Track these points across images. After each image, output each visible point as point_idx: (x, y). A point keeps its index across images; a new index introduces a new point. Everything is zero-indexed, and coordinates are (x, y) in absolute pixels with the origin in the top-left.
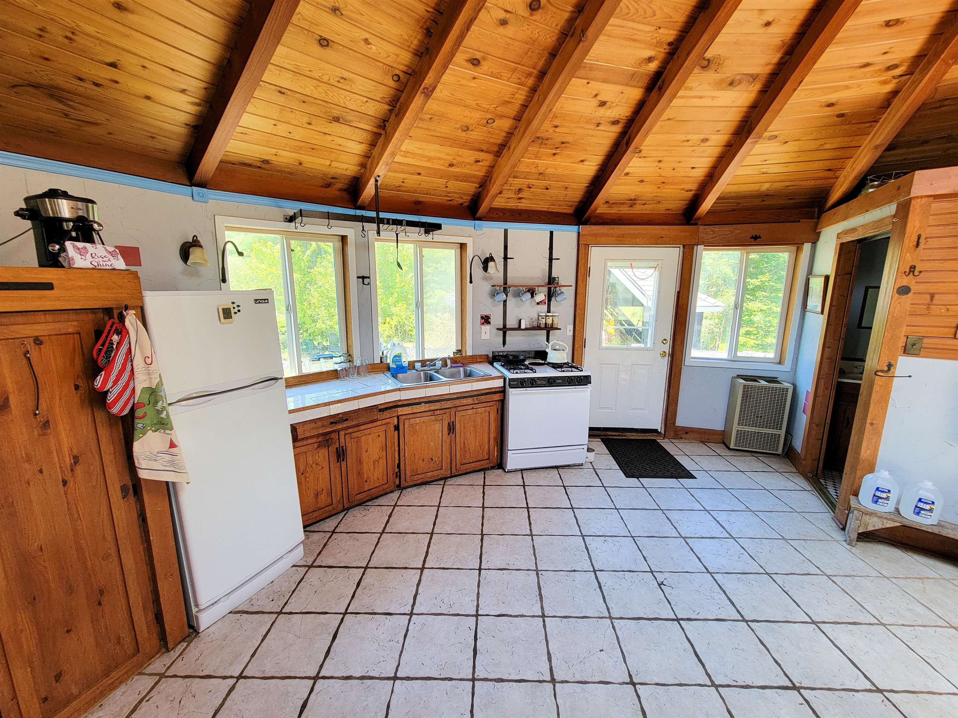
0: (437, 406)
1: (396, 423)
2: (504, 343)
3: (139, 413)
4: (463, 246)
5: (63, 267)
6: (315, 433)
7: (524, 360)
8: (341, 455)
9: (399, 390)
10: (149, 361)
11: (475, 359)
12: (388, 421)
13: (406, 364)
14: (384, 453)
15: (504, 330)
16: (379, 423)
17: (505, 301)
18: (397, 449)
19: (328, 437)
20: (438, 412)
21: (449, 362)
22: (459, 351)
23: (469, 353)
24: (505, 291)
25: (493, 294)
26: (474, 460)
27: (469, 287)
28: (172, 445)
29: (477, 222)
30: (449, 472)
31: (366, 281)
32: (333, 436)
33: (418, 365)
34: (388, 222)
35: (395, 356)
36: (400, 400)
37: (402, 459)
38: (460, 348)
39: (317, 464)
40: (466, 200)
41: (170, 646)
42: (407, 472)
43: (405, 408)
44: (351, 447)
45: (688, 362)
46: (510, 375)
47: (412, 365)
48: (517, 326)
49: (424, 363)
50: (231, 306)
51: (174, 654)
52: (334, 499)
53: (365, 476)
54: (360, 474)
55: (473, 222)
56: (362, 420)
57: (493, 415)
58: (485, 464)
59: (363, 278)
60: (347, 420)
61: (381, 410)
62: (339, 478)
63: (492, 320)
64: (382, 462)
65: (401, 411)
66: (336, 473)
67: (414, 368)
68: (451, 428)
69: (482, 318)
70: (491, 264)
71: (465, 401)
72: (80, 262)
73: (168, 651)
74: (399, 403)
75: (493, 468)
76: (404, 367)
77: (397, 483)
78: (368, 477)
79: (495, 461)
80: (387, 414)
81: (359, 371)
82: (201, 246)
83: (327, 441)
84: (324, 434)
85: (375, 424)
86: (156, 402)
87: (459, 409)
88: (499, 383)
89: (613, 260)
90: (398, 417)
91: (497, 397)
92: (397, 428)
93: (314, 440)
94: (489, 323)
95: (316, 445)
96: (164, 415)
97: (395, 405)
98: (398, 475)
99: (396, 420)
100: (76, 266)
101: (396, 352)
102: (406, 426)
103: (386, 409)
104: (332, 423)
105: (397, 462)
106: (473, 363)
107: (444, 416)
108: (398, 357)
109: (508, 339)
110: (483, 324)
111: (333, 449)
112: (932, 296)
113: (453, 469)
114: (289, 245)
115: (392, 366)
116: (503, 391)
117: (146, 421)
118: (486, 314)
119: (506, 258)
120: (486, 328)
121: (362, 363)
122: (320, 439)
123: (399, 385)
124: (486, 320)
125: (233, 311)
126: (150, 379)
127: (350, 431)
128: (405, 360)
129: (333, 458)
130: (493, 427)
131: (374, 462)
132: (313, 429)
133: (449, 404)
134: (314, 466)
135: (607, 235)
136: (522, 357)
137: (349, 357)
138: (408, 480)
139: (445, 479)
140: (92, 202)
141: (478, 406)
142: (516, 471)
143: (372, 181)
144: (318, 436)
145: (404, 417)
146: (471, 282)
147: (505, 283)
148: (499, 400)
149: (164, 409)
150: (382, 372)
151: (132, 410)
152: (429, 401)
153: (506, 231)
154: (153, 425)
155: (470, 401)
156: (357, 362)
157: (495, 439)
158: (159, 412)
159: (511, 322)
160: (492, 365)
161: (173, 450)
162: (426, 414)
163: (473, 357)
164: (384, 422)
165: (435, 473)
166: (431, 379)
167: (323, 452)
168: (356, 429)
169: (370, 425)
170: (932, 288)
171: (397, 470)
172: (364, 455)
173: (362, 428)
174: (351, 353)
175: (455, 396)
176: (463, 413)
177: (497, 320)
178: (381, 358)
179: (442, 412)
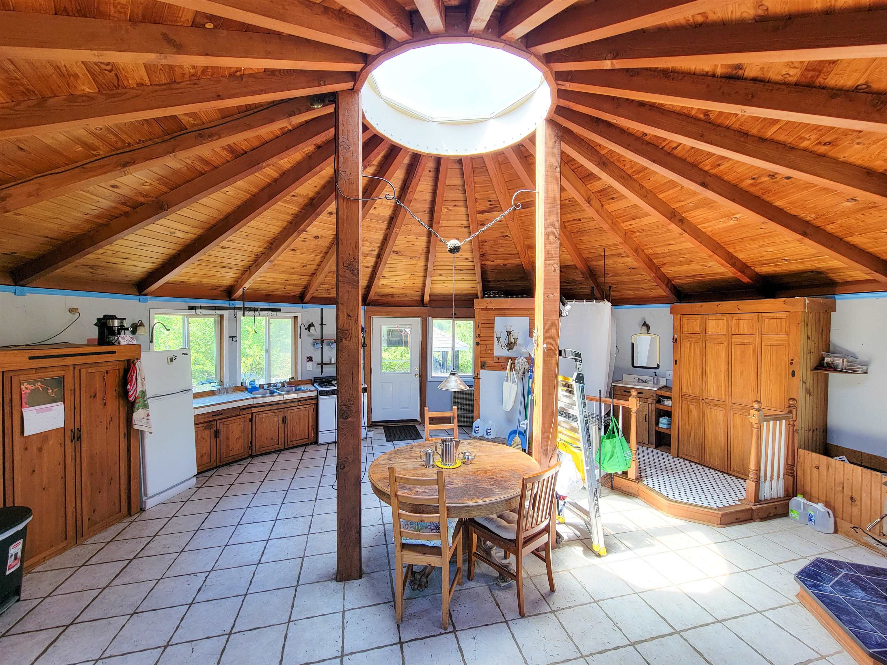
0: (276, 407)
1: (250, 417)
2: (322, 372)
3: (137, 401)
4: (296, 318)
5: (115, 345)
6: (203, 420)
7: (331, 381)
8: (217, 434)
9: (253, 398)
10: (143, 380)
11: (303, 382)
12: (246, 415)
13: (258, 386)
14: (243, 434)
15: (322, 364)
16: (240, 417)
17: (322, 348)
18: (250, 432)
19: (210, 423)
20: (276, 411)
21: (286, 384)
22: (293, 378)
23: (299, 378)
24: (322, 343)
25: (314, 345)
26: (299, 439)
27: (299, 341)
28: (148, 415)
29: (304, 305)
30: (283, 446)
31: (234, 339)
32: (213, 423)
33: (266, 386)
34: (250, 309)
35: (251, 381)
36: (253, 404)
37: (254, 438)
38: (294, 376)
39: (203, 439)
40: (297, 294)
41: (132, 514)
42: (256, 446)
43: (256, 409)
44: (223, 429)
45: (429, 379)
46: (320, 389)
47: (262, 387)
48: (329, 362)
49: (269, 385)
50: (173, 357)
51: (133, 518)
52: (212, 459)
53: (231, 447)
54: (227, 446)
55: (301, 305)
56: (229, 415)
57: (311, 412)
58: (305, 441)
59: (233, 337)
60: (222, 414)
61: (241, 409)
62: (215, 447)
63: (313, 359)
64: (241, 440)
65: (253, 410)
66: (213, 443)
67: (263, 388)
68: (285, 420)
69: (308, 358)
70: (312, 328)
71: (293, 404)
72: (123, 342)
73: (131, 516)
74: (253, 406)
75: (311, 444)
76: (257, 388)
77: (250, 453)
78: (233, 448)
79: (312, 439)
80: (245, 412)
81: (227, 391)
82: (144, 326)
83: (210, 426)
84: (207, 422)
85: (238, 417)
86: (144, 397)
87: (290, 409)
88: (314, 394)
89: (385, 324)
90: (252, 414)
91: (313, 401)
92: (251, 420)
93: (202, 425)
94: (312, 361)
95: (203, 428)
96: (146, 402)
97: (251, 407)
98: (251, 448)
99: (250, 415)
100: (122, 344)
101: (252, 379)
102: (257, 419)
103: (245, 409)
104: (213, 416)
105: (250, 440)
106: (302, 384)
107: (280, 413)
108: (252, 382)
109: (324, 370)
110: (308, 361)
111: (212, 431)
112: (486, 345)
113: (286, 444)
114: (188, 321)
115: (249, 387)
116: (317, 398)
117: (140, 404)
118: (310, 355)
119: (322, 324)
120: (310, 363)
121: (229, 385)
122: (206, 425)
123: (253, 396)
124: (310, 359)
125: (174, 359)
126: (143, 387)
127: (223, 420)
128: (257, 384)
129: (213, 436)
130: (311, 420)
131: (236, 440)
132: (202, 418)
133: (283, 406)
134: (202, 439)
135: (380, 312)
136: (330, 380)
137: (221, 382)
138: (257, 451)
139: (280, 451)
140: (125, 319)
141: (301, 407)
142: (325, 444)
143: (241, 289)
144: (204, 423)
145: (255, 414)
146: (300, 338)
147: (322, 338)
148: (314, 404)
149: (147, 400)
150: (243, 391)
151: (135, 400)
152: (271, 404)
153: (322, 309)
154: (142, 406)
155: (296, 404)
156: (227, 386)
157: (312, 426)
158: (145, 401)
159: (326, 360)
160: (313, 385)
161: (149, 417)
162: (268, 412)
163: (302, 381)
164: (243, 416)
165: (274, 447)
166: (274, 392)
167: (207, 432)
168: (226, 420)
169: (235, 418)
170: (486, 343)
171: (250, 445)
172: (231, 435)
173: (230, 419)
174: (222, 380)
175: (287, 401)
176: (292, 411)
177: (317, 359)
178: (242, 383)
179: (279, 410)
